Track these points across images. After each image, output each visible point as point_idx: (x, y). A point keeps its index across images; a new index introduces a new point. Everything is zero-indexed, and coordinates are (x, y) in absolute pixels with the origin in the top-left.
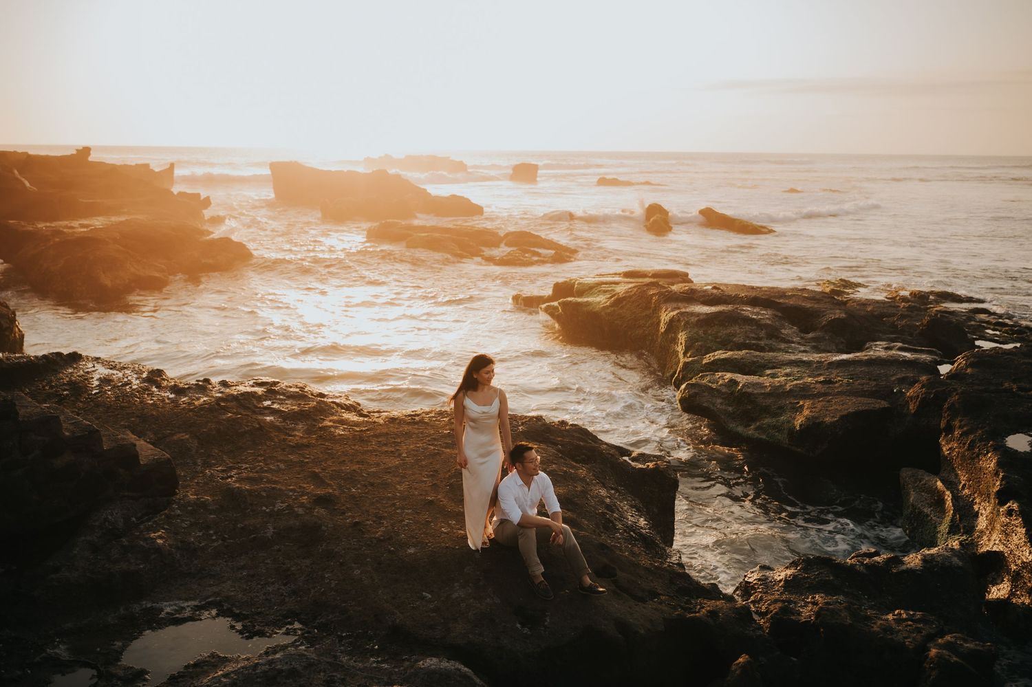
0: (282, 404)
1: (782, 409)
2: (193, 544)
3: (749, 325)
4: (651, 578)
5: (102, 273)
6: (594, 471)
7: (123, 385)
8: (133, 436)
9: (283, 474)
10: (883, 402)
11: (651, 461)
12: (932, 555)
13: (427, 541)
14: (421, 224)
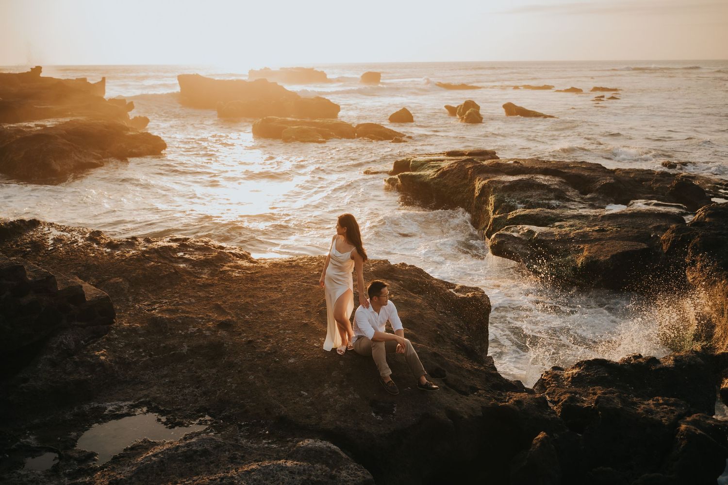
0: (192, 254)
1: (567, 252)
2: (128, 359)
3: (542, 189)
4: (472, 377)
5: (53, 161)
6: (427, 299)
7: (70, 243)
8: (80, 280)
9: (194, 306)
10: (643, 244)
11: (470, 292)
12: (681, 356)
13: (303, 353)
14: (293, 119)
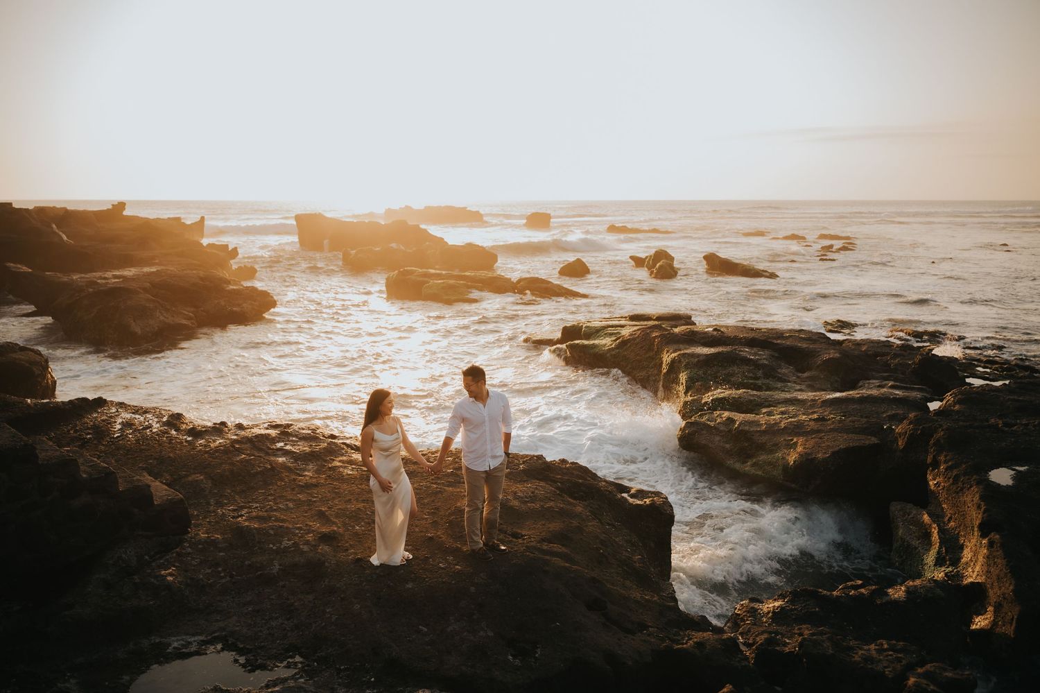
0: (294, 445)
1: (777, 446)
2: (203, 581)
3: (747, 365)
4: (641, 611)
5: (132, 321)
6: (591, 507)
7: (143, 429)
8: (149, 477)
9: (291, 513)
10: (873, 439)
11: (649, 497)
12: (916, 586)
13: (425, 575)
14: (438, 272)
